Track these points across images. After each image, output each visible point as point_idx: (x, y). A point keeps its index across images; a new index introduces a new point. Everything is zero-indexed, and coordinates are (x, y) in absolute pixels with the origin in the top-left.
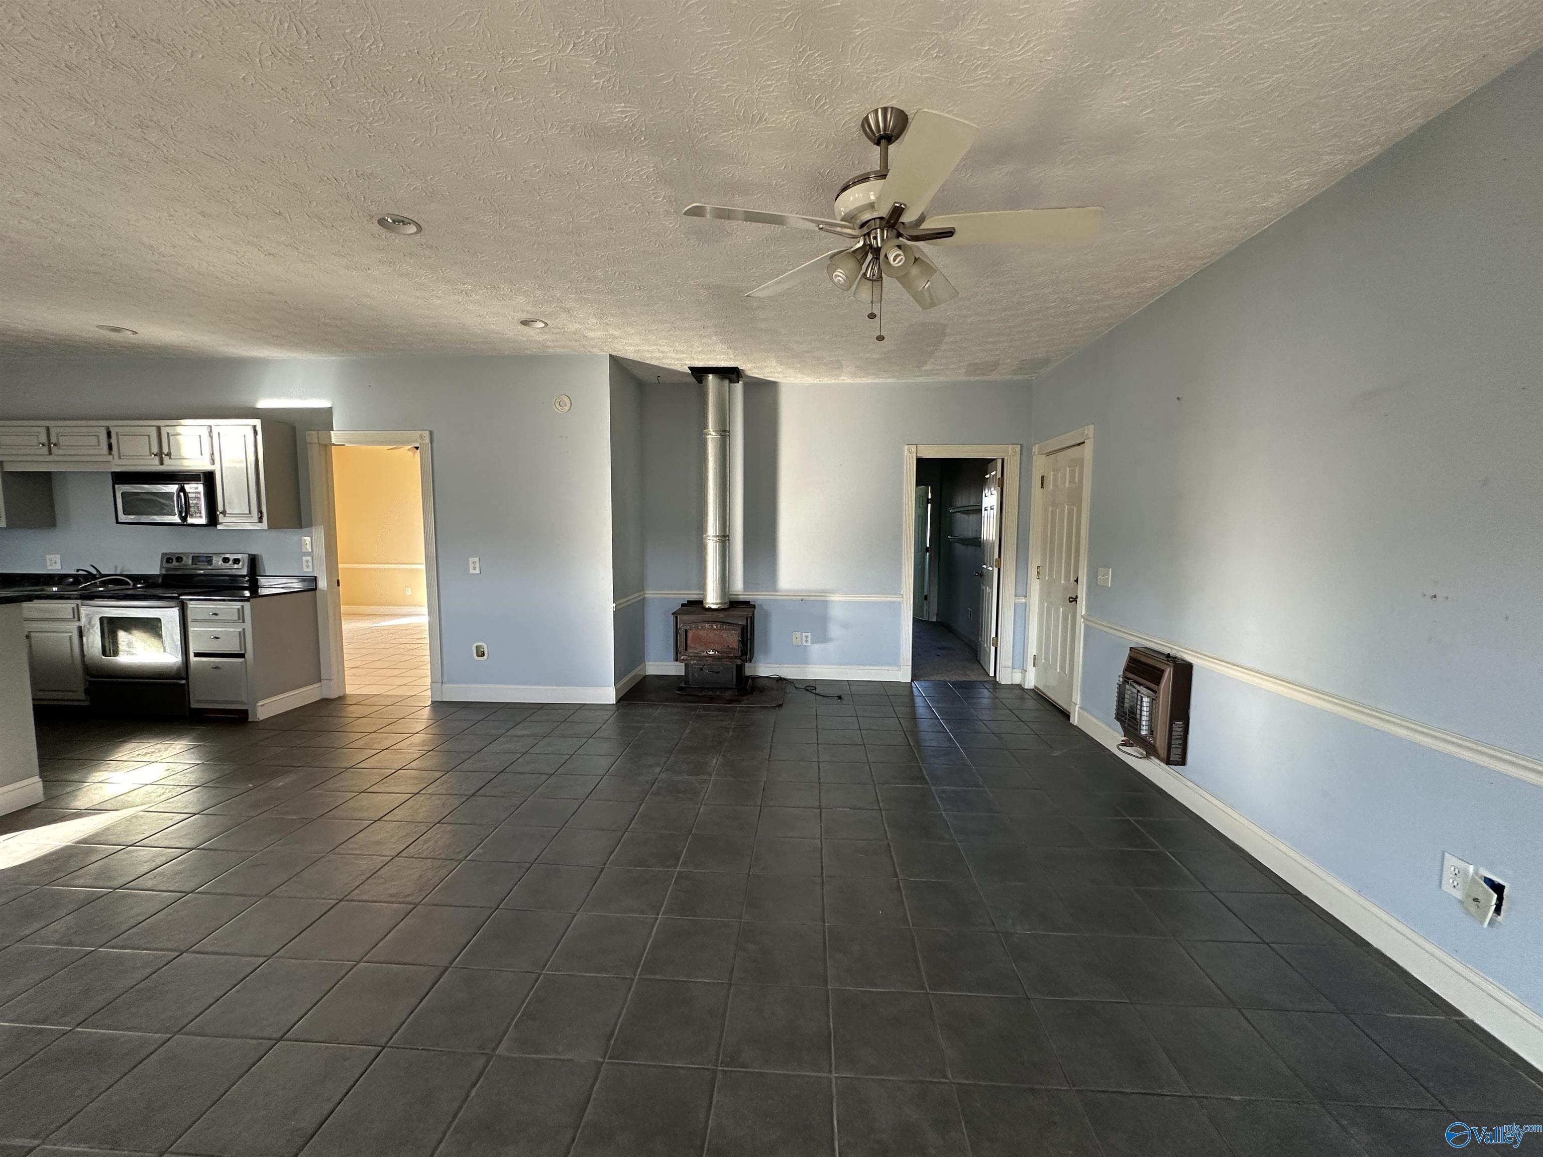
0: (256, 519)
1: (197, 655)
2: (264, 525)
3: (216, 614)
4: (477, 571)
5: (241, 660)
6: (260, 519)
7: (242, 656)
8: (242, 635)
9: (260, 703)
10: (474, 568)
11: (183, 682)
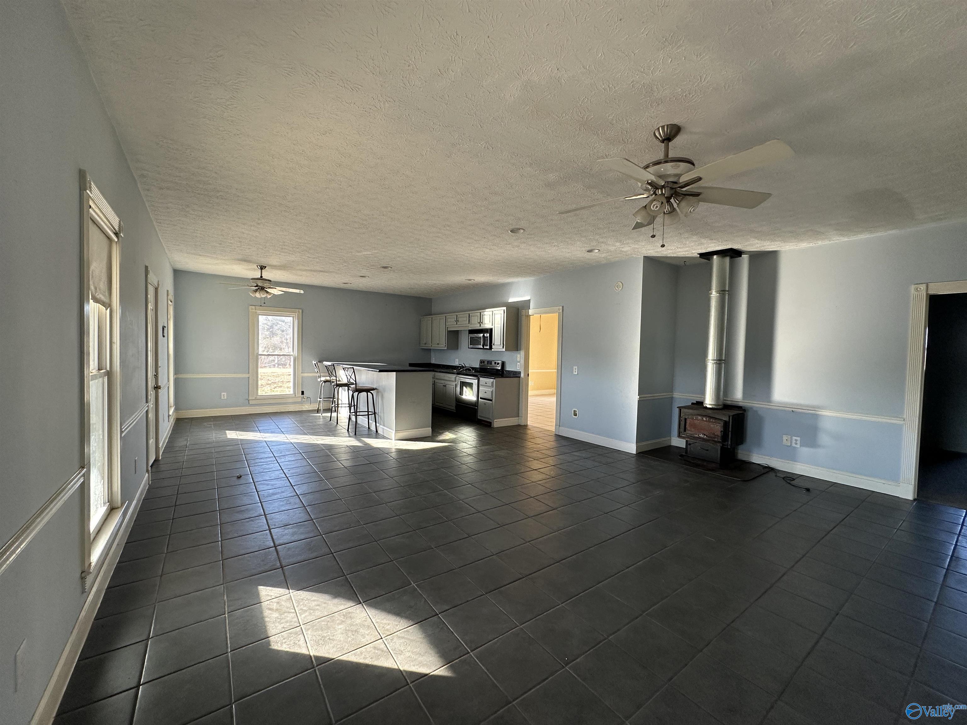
0: (502, 347)
1: (481, 398)
2: (504, 350)
3: (486, 383)
4: (576, 373)
5: (491, 402)
6: (503, 348)
7: (491, 400)
8: (492, 392)
9: (495, 420)
10: (575, 372)
11: (477, 408)
